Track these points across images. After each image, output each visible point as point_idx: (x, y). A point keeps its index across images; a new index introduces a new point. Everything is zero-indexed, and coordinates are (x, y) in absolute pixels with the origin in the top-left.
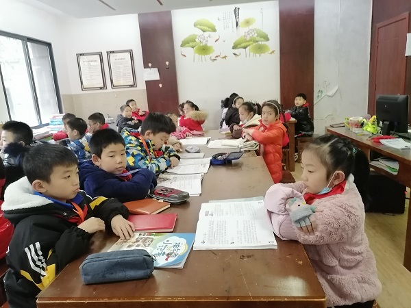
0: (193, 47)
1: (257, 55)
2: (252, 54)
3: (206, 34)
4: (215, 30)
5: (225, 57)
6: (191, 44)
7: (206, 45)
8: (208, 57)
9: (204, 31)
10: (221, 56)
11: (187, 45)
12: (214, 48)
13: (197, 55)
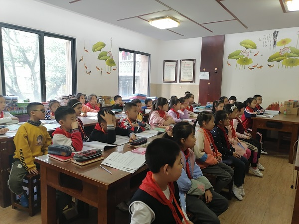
1: (289, 67)
2: (284, 66)
3: (248, 50)
4: (255, 48)
5: (261, 67)
7: (247, 58)
9: (247, 48)
11: (233, 57)
12: (252, 60)
13: (239, 65)
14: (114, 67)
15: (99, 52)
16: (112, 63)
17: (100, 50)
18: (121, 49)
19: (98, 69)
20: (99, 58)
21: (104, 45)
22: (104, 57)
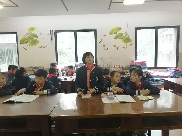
14: (130, 43)
15: (116, 35)
16: (128, 40)
17: (116, 33)
18: (137, 29)
19: (115, 46)
20: (115, 39)
21: (120, 29)
22: (120, 37)
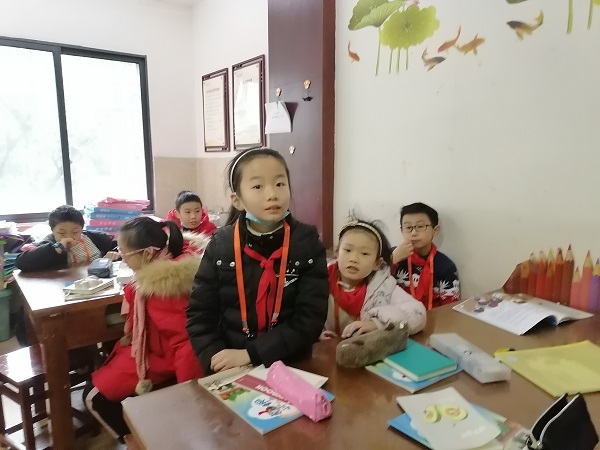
0: (377, 25)
5: (475, 44)
6: (375, 13)
7: (415, 7)
8: (415, 51)
10: (461, 43)
11: (365, 19)
12: (438, 16)
13: (386, 50)
